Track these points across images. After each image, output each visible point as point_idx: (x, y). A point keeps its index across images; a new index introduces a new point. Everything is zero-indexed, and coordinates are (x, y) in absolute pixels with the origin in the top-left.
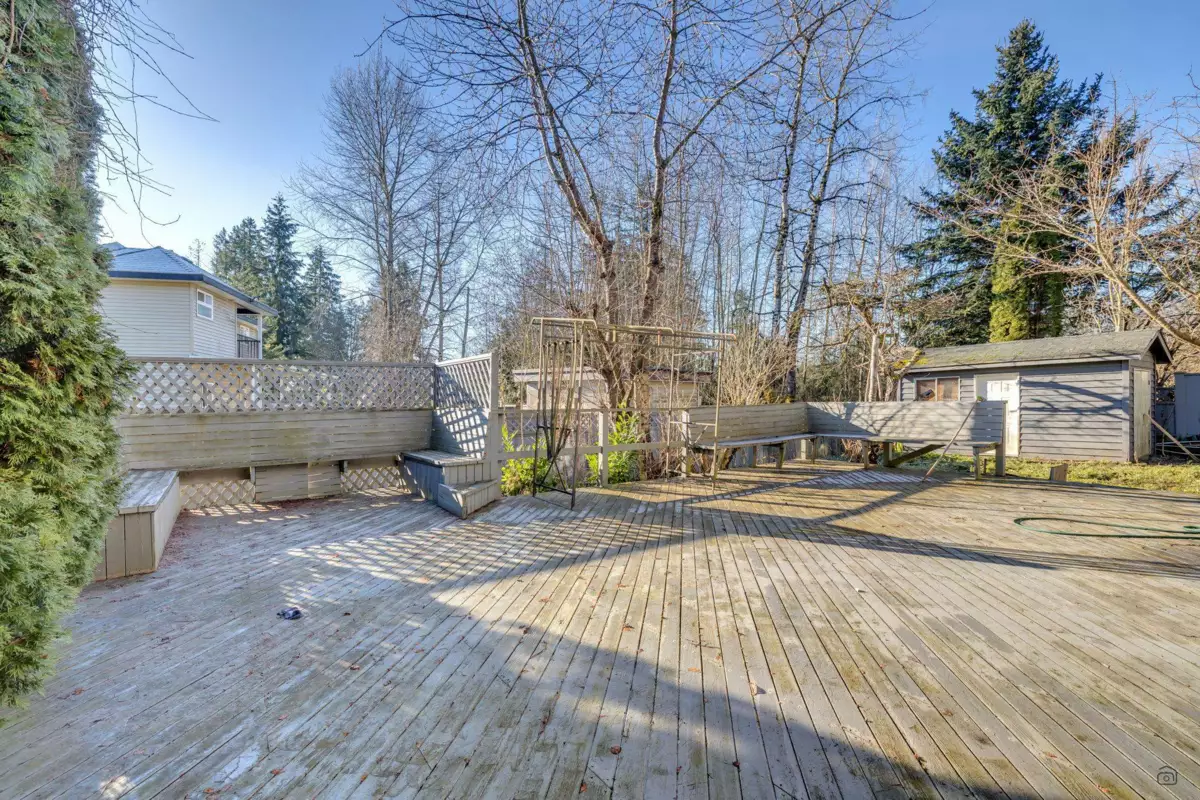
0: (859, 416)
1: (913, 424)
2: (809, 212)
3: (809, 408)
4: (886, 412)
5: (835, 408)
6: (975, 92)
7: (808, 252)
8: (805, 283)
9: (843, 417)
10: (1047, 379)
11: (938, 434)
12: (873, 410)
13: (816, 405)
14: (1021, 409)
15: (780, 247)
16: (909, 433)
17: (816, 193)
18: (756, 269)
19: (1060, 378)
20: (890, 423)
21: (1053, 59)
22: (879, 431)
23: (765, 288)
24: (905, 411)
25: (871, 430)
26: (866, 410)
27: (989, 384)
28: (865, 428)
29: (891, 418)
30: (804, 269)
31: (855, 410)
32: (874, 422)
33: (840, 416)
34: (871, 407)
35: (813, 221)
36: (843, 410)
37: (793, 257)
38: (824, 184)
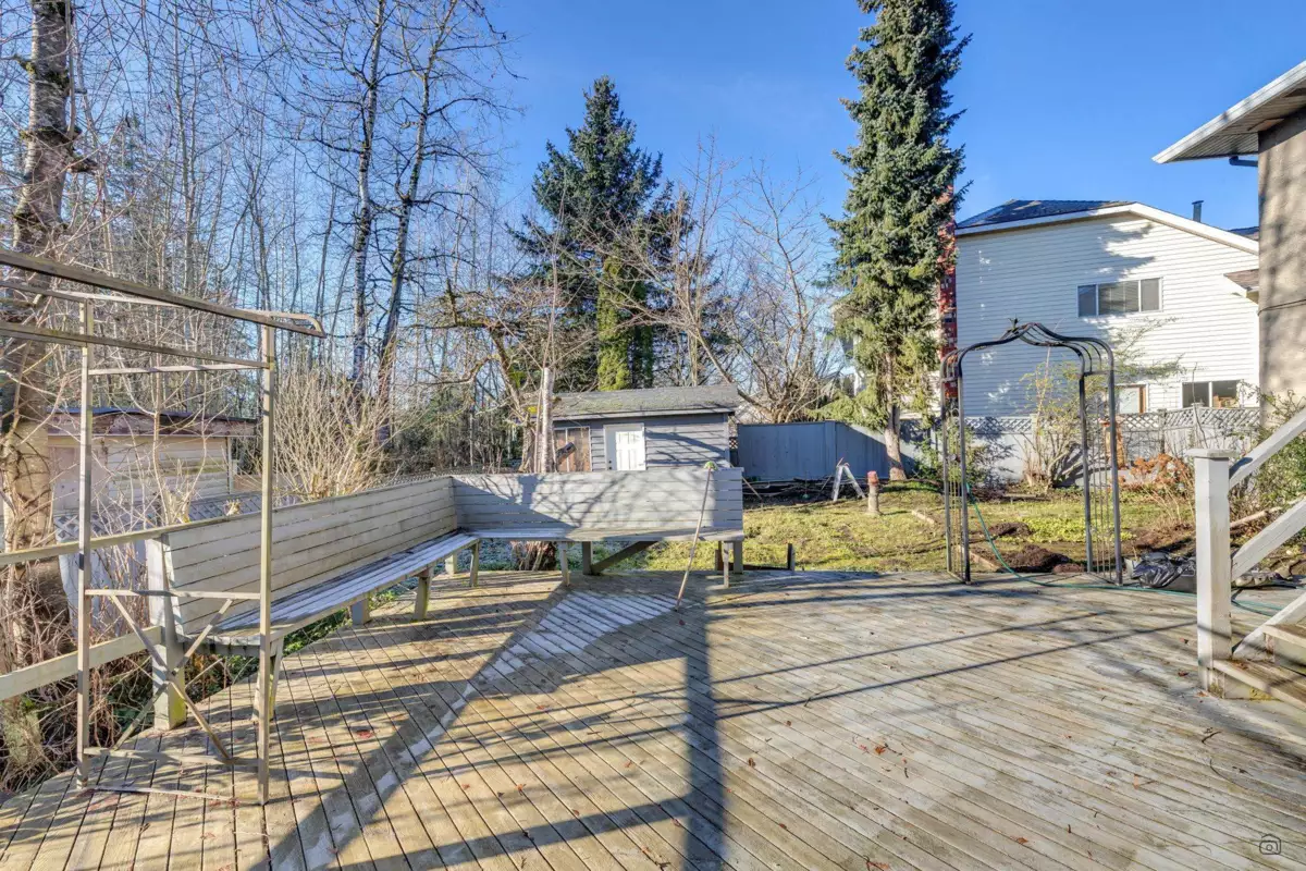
0: (545, 498)
1: (630, 507)
2: (397, 212)
3: (455, 485)
4: (588, 491)
5: (502, 485)
6: (568, 130)
7: (398, 263)
8: (396, 302)
9: (519, 501)
10: (669, 430)
11: (666, 521)
12: (568, 487)
13: (469, 479)
14: (647, 462)
15: (362, 245)
16: (626, 521)
17: (405, 188)
18: (322, 278)
19: (681, 430)
20: (597, 508)
21: (629, 123)
22: (580, 521)
23: (338, 305)
24: (616, 488)
25: (565, 519)
26: (556, 487)
27: (618, 434)
28: (556, 516)
29: (598, 499)
30: (394, 284)
31: (538, 488)
32: (570, 508)
33: (513, 498)
34: (564, 482)
35: (403, 225)
36: (518, 489)
37: (377, 268)
38: (415, 179)
